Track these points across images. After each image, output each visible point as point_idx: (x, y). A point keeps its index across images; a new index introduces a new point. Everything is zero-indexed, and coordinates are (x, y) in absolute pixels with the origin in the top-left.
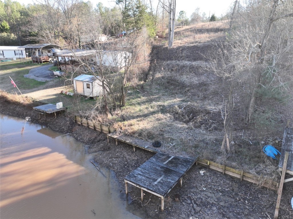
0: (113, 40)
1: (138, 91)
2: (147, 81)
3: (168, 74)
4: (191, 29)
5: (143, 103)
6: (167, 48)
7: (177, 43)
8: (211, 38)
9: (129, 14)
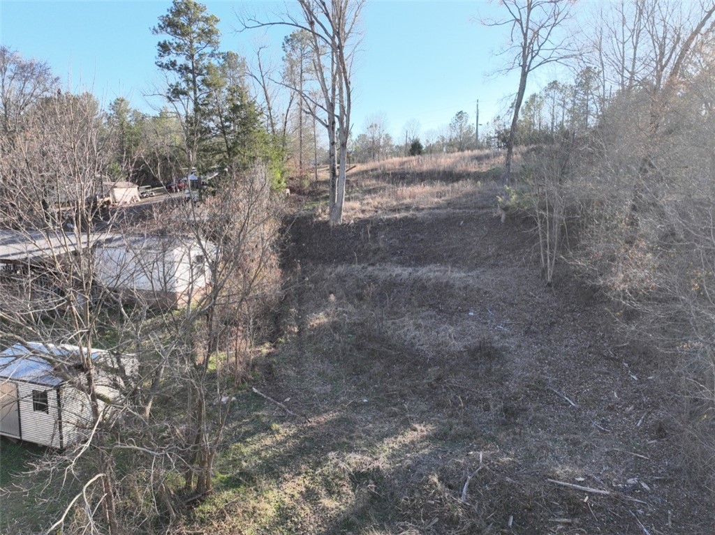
0: (157, 198)
1: (256, 395)
2: (283, 341)
3: (349, 314)
4: (375, 173)
5: (285, 465)
6: (327, 222)
7: (352, 210)
8: (445, 195)
9: (208, 127)
